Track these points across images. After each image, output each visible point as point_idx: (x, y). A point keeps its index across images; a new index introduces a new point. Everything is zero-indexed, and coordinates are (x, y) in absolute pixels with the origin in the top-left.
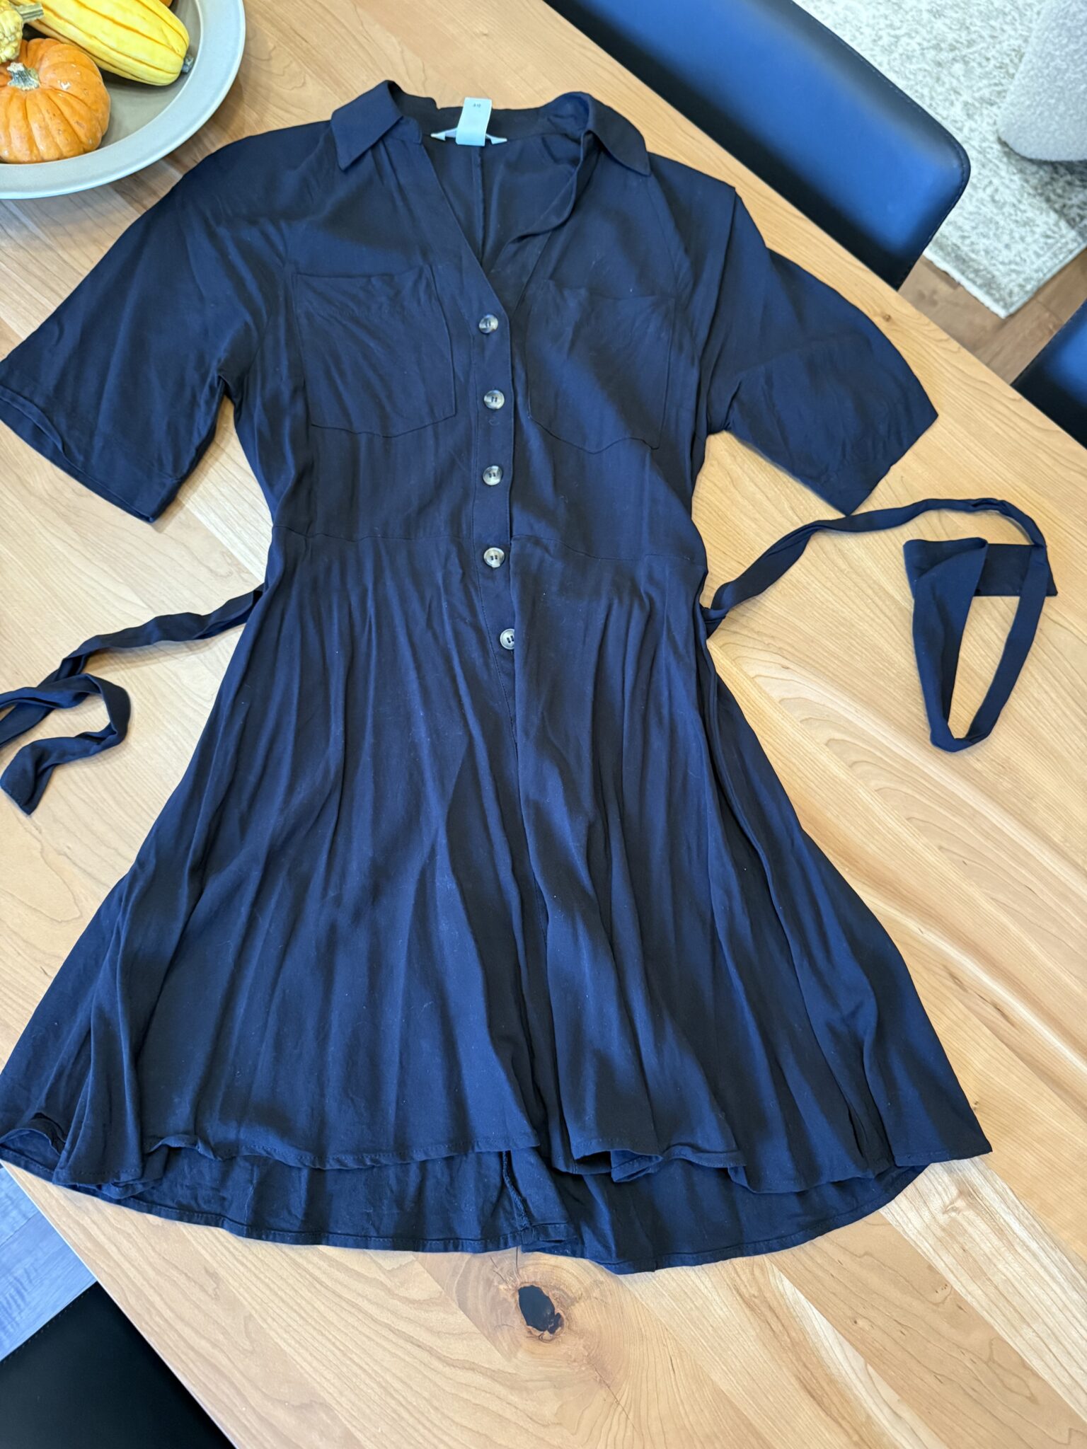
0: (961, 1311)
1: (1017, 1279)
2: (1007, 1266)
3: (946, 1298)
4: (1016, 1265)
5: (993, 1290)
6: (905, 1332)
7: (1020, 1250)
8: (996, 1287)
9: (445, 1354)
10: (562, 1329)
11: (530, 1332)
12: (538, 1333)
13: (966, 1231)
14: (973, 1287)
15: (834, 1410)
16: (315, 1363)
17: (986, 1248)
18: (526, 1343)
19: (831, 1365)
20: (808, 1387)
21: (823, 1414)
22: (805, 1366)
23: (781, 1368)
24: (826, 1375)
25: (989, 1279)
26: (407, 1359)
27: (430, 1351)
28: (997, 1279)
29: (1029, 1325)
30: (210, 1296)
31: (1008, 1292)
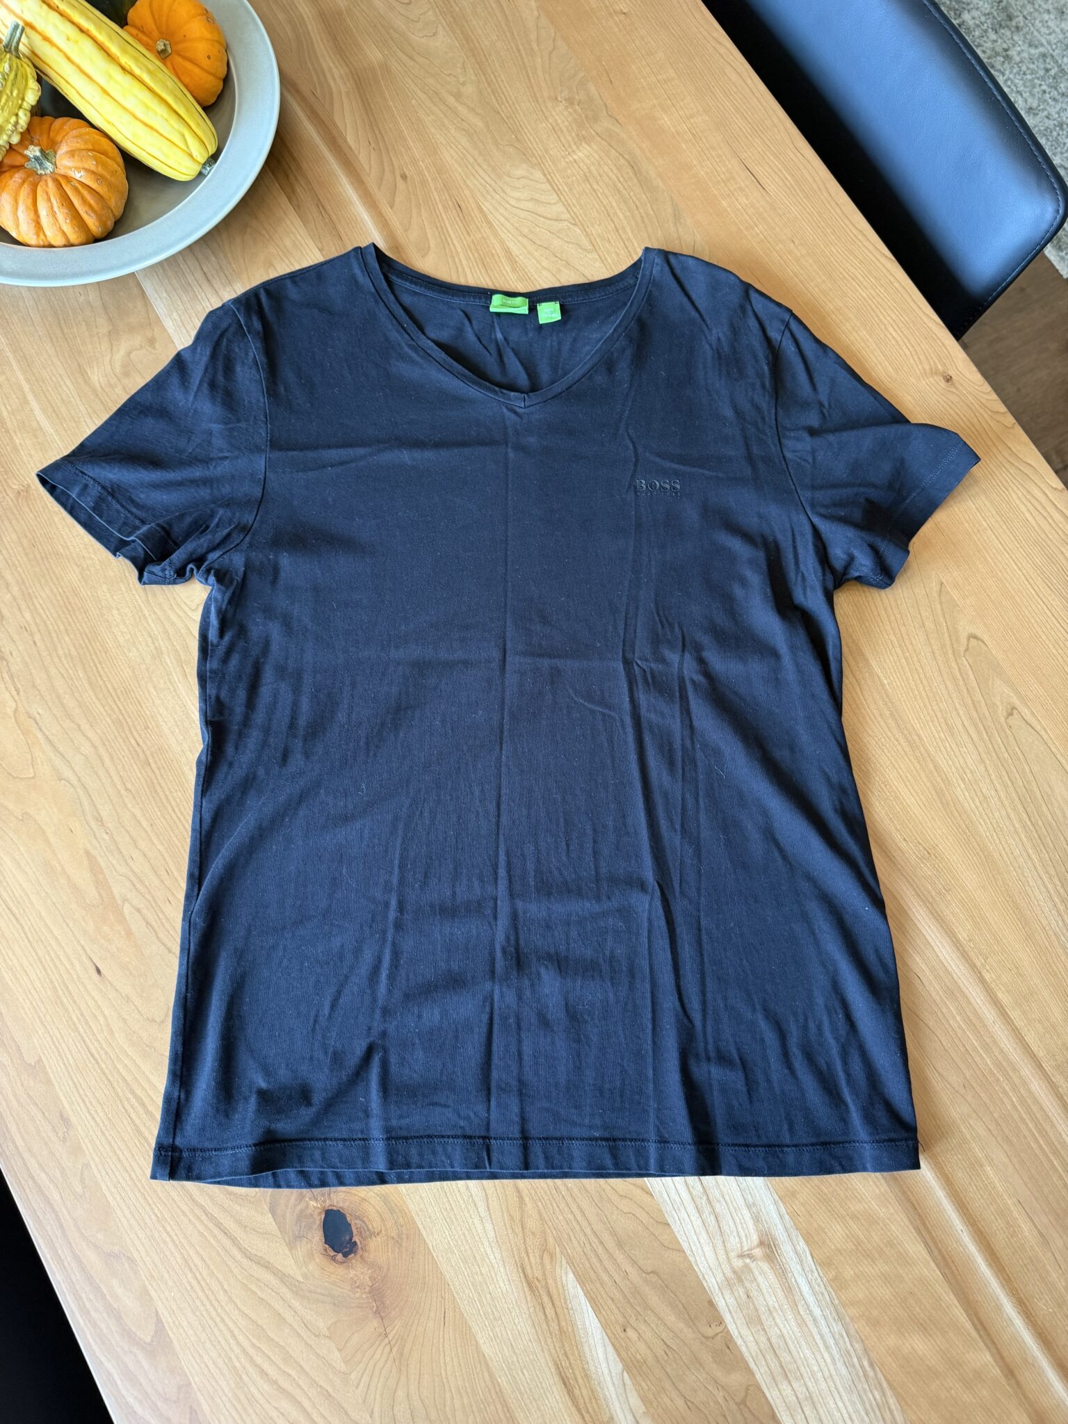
0: (727, 1351)
1: (790, 1338)
2: (786, 1323)
3: (717, 1335)
4: (793, 1323)
5: (764, 1339)
6: (669, 1354)
7: (802, 1313)
8: (769, 1339)
9: (246, 1246)
10: (355, 1255)
11: (326, 1250)
12: (332, 1253)
13: (755, 1279)
14: (745, 1331)
15: (581, 1401)
16: (132, 1221)
17: (771, 1301)
18: (319, 1259)
19: (590, 1362)
20: (563, 1373)
21: (570, 1403)
22: (566, 1354)
23: (543, 1351)
24: (583, 1369)
25: (764, 1330)
26: (212, 1241)
27: (234, 1241)
28: (773, 1333)
29: (790, 1382)
30: (59, 1138)
31: (779, 1347)
